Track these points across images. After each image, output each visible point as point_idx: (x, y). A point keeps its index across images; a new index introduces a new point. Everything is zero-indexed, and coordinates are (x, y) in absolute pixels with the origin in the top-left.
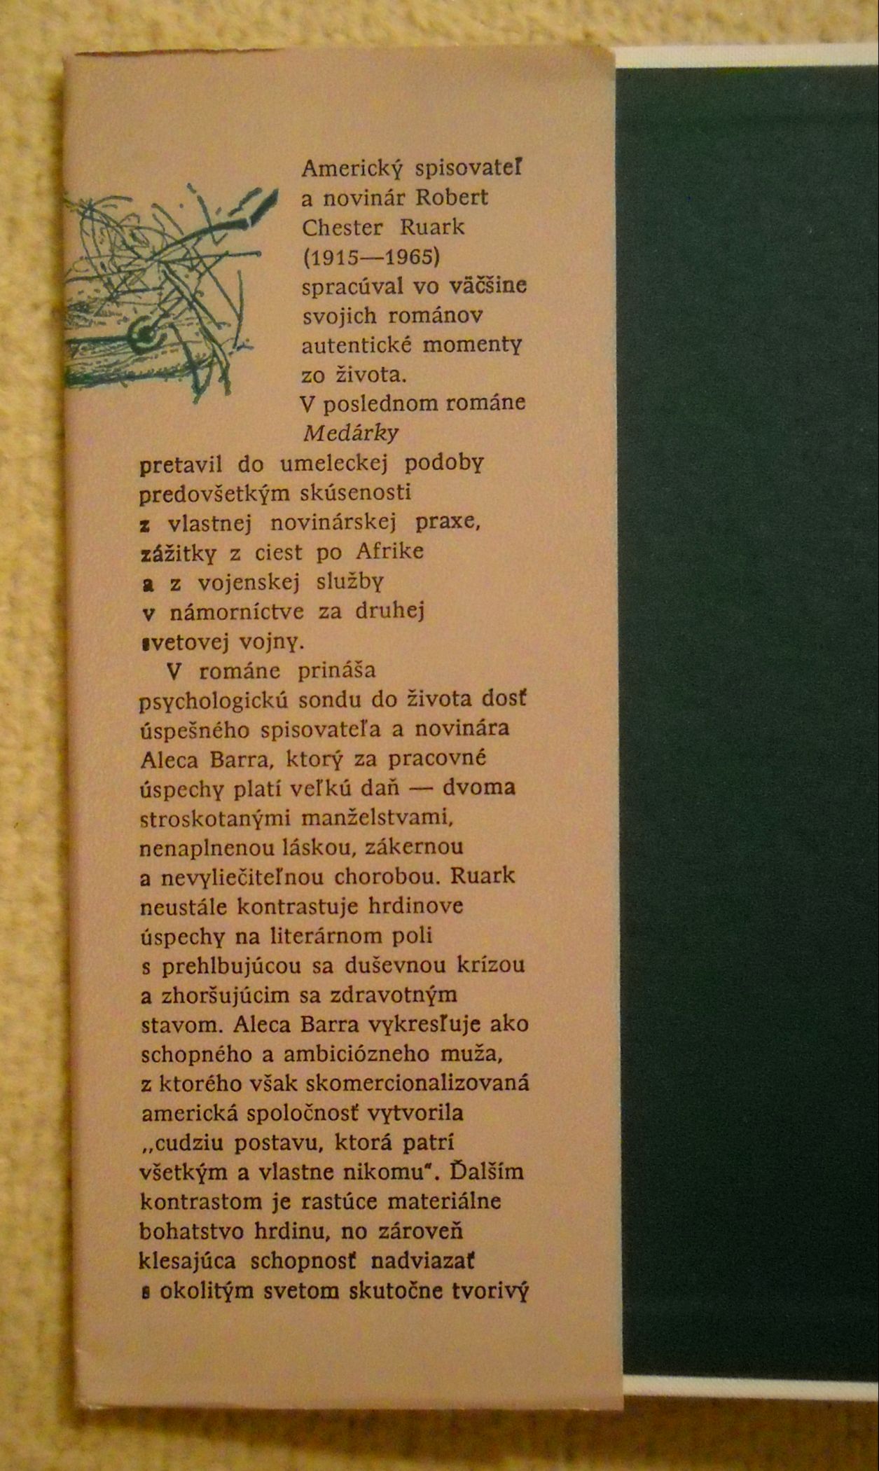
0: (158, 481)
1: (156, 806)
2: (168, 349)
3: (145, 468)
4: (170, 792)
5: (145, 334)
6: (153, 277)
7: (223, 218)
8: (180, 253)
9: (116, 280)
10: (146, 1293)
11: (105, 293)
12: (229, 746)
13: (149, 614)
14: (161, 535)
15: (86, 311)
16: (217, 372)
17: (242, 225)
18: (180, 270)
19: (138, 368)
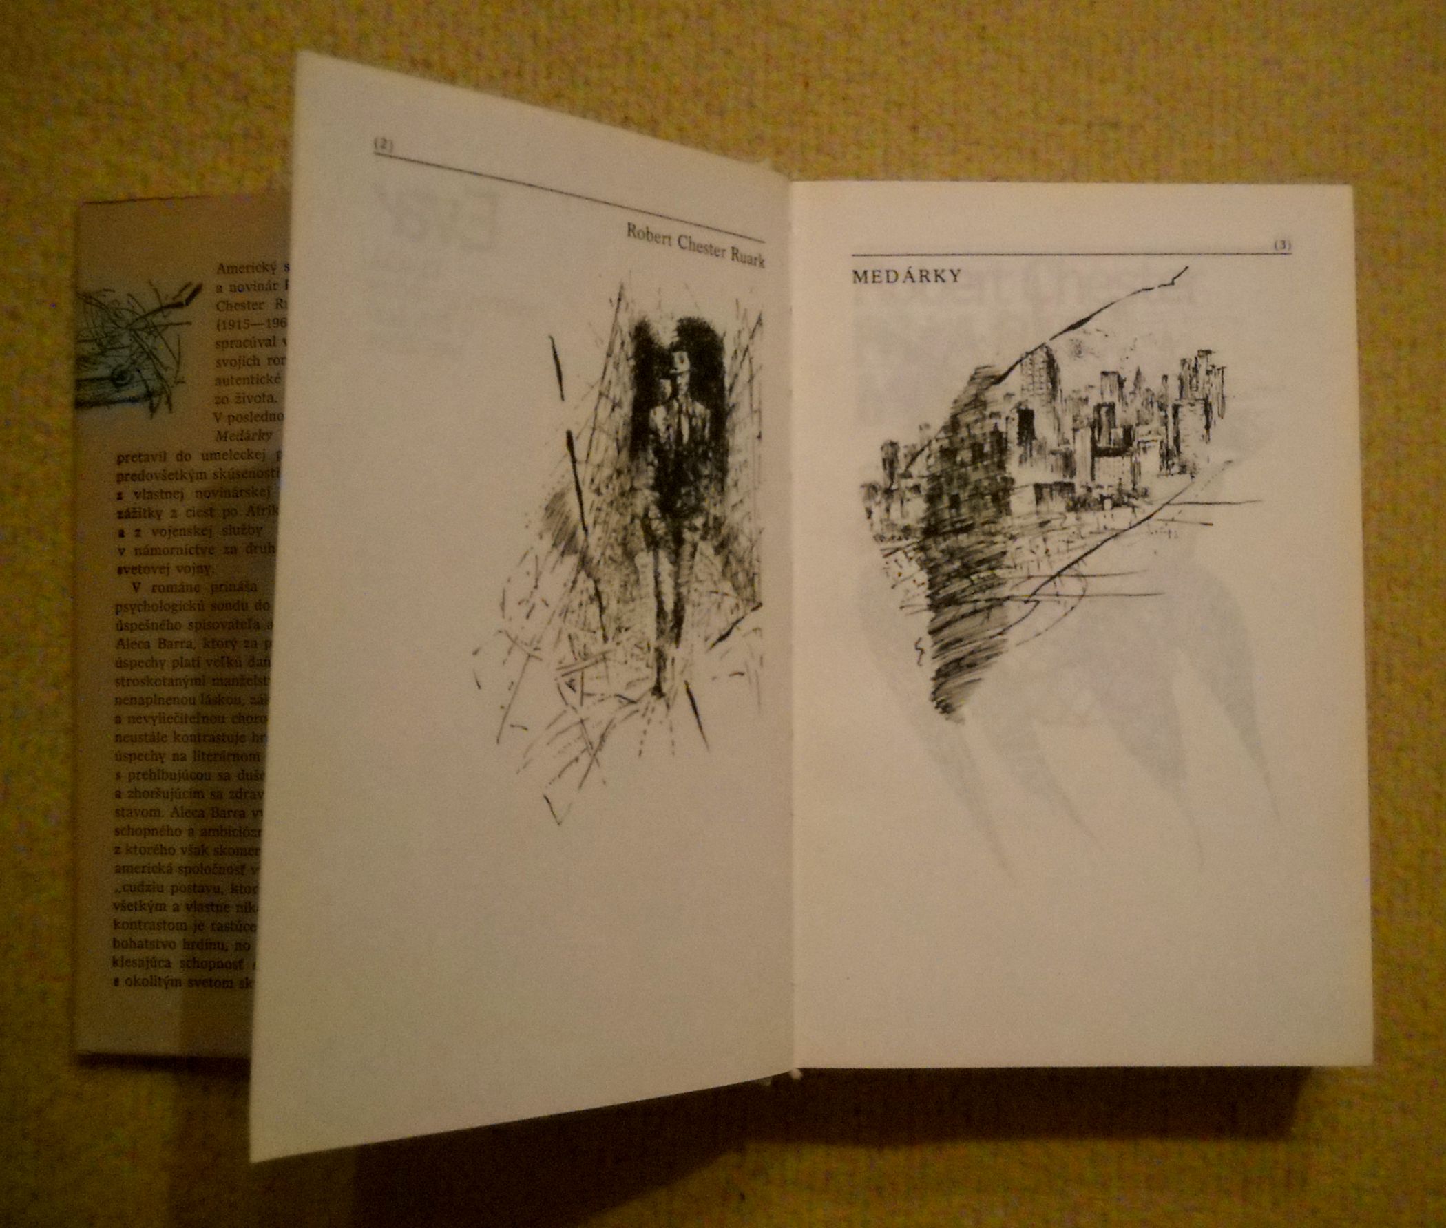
0: (126, 468)
1: (125, 673)
2: (135, 384)
3: (121, 459)
4: (133, 665)
5: (122, 376)
6: (126, 340)
7: (169, 301)
8: (142, 324)
9: (104, 342)
10: (116, 982)
11: (97, 350)
12: (168, 635)
13: (121, 551)
14: (129, 502)
15: (87, 362)
16: (164, 398)
17: (179, 305)
18: (143, 335)
19: (117, 396)
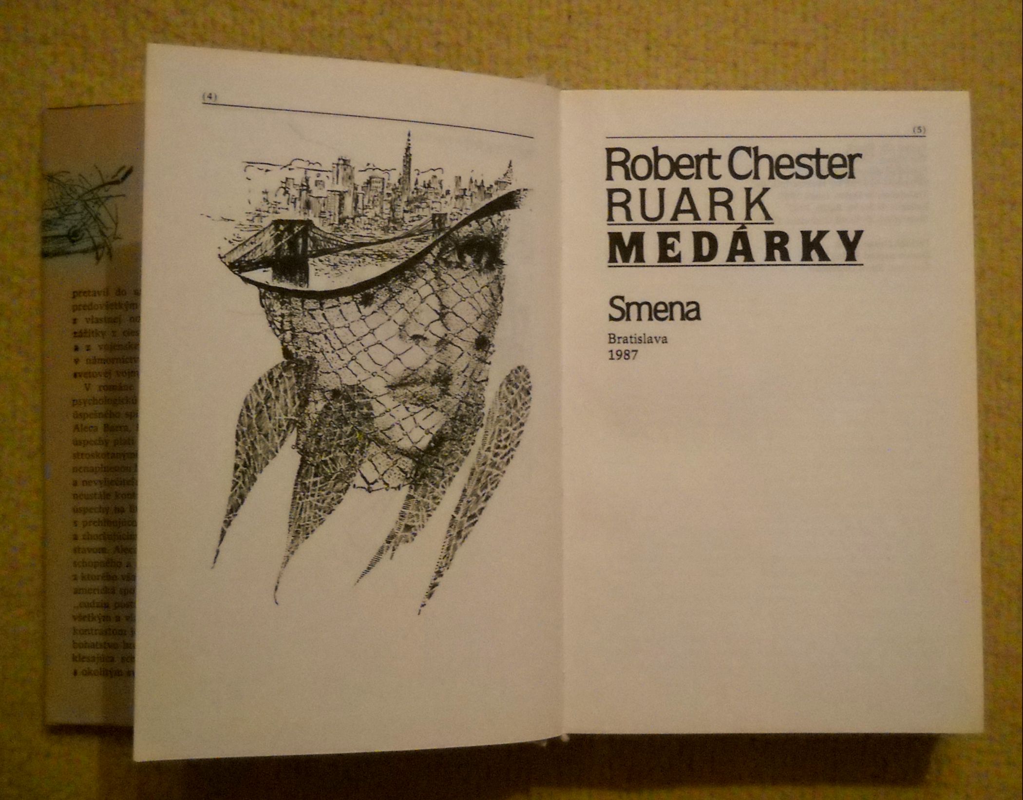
0: (81, 300)
1: (81, 449)
2: (85, 240)
3: (76, 294)
4: (86, 443)
5: (75, 234)
6: (78, 208)
7: (109, 179)
8: (90, 196)
9: (63, 209)
10: (75, 673)
11: (58, 215)
12: (111, 421)
13: (77, 361)
14: (82, 325)
15: (50, 224)
16: (106, 250)
17: (117, 182)
18: (90, 204)
19: (72, 248)
